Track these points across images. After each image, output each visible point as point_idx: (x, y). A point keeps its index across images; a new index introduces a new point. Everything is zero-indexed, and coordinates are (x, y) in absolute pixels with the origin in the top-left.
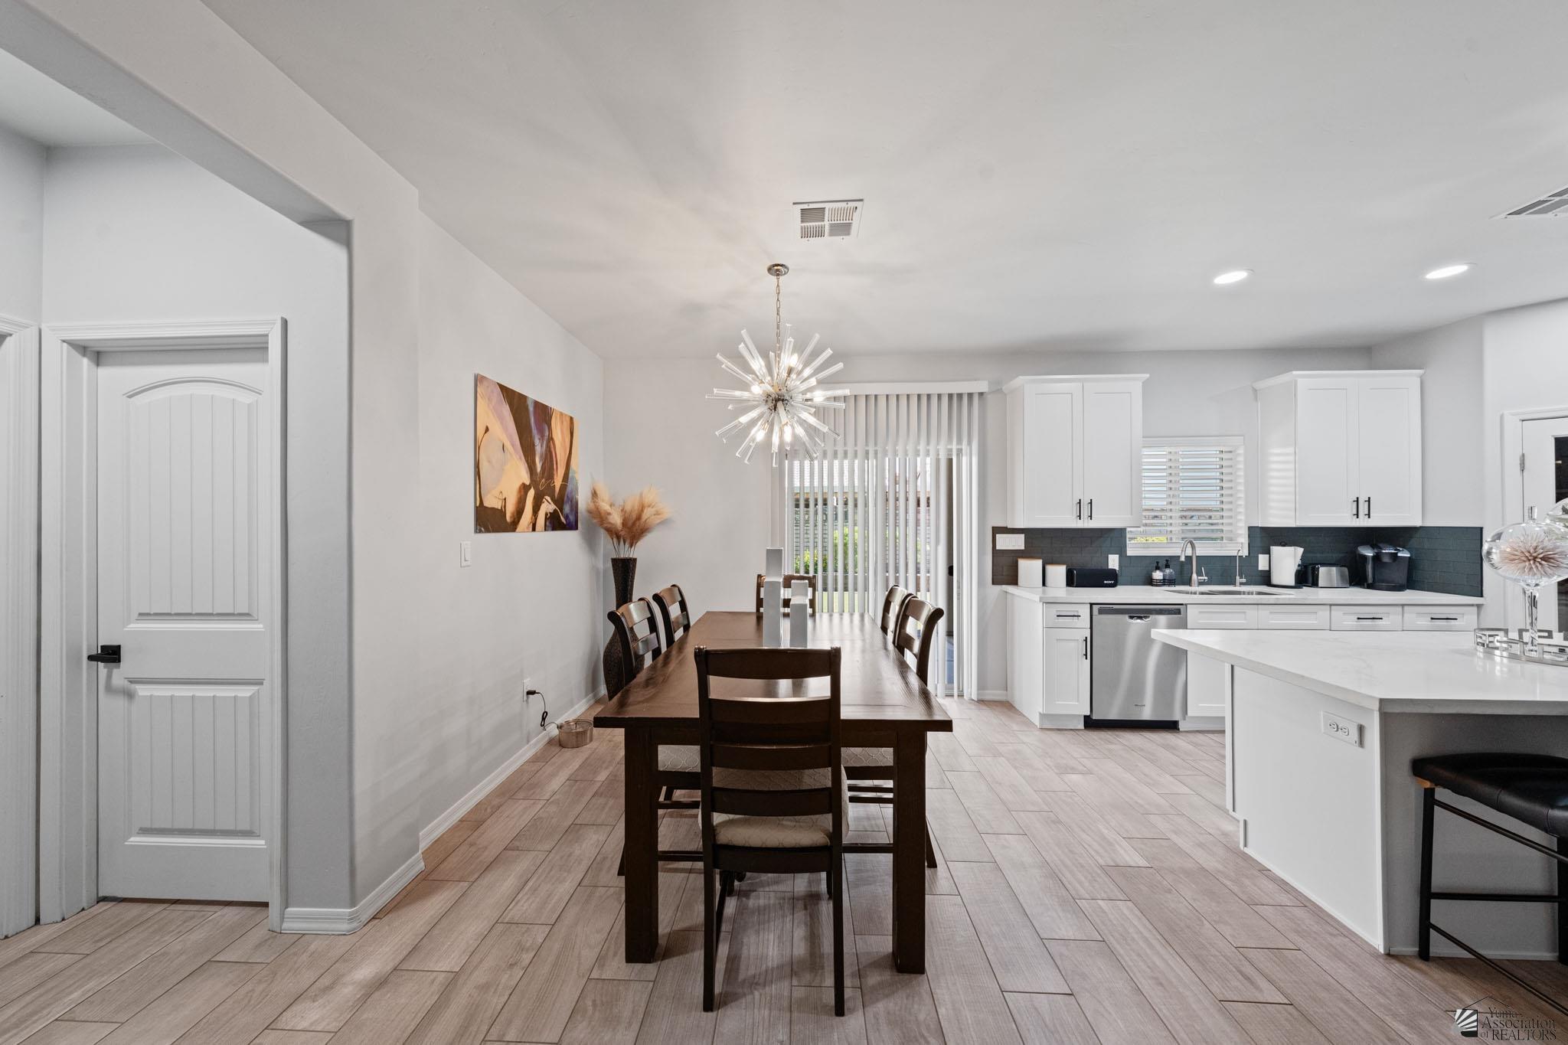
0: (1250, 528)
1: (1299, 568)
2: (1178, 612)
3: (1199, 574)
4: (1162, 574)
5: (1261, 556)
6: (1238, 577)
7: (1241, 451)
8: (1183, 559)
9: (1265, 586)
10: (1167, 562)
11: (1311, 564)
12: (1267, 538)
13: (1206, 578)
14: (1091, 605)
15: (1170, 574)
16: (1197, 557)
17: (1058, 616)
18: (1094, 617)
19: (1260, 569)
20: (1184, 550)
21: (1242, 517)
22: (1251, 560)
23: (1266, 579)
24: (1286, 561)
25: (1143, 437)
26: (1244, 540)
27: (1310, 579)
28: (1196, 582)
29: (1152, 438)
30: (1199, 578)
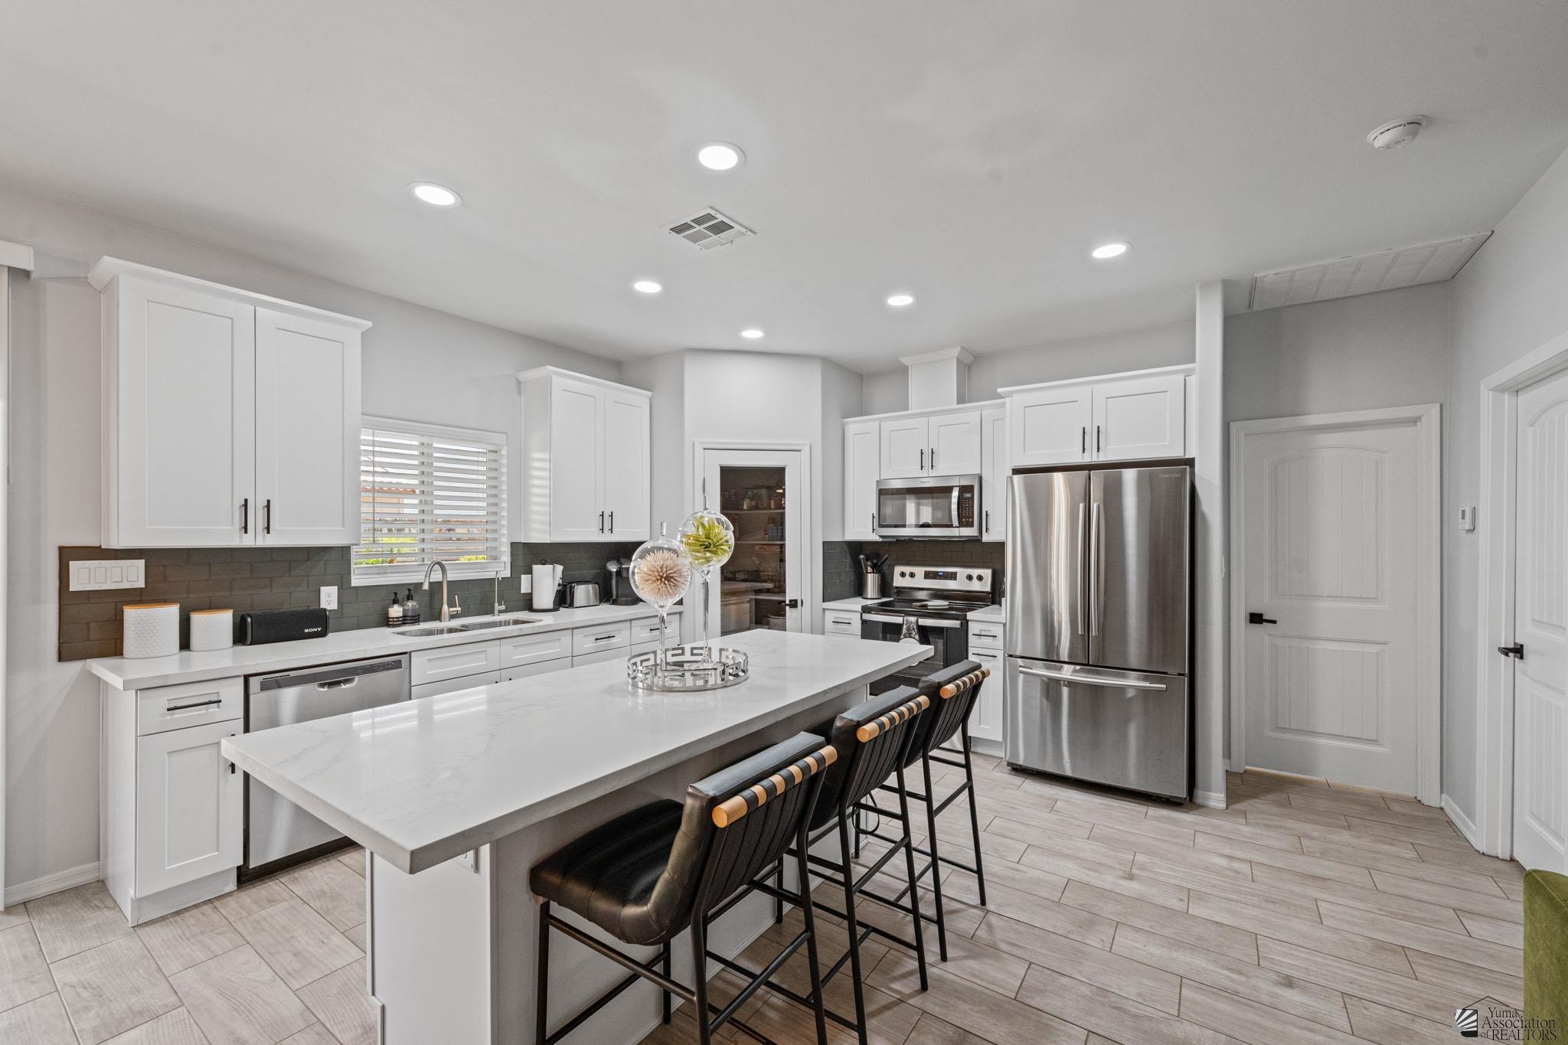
0: (512, 544)
1: (560, 588)
2: (397, 665)
3: (451, 604)
4: (401, 609)
5: (523, 577)
6: (496, 604)
7: (504, 452)
8: (426, 587)
9: (526, 612)
10: (410, 591)
11: (569, 583)
12: (529, 555)
13: (459, 609)
14: (247, 678)
15: (413, 610)
16: (448, 582)
17: (169, 710)
18: (252, 697)
19: (522, 592)
20: (428, 575)
21: (504, 531)
22: (513, 581)
23: (527, 603)
24: (545, 581)
25: (362, 414)
26: (506, 558)
27: (568, 601)
28: (447, 616)
29: (375, 418)
30: (451, 609)
